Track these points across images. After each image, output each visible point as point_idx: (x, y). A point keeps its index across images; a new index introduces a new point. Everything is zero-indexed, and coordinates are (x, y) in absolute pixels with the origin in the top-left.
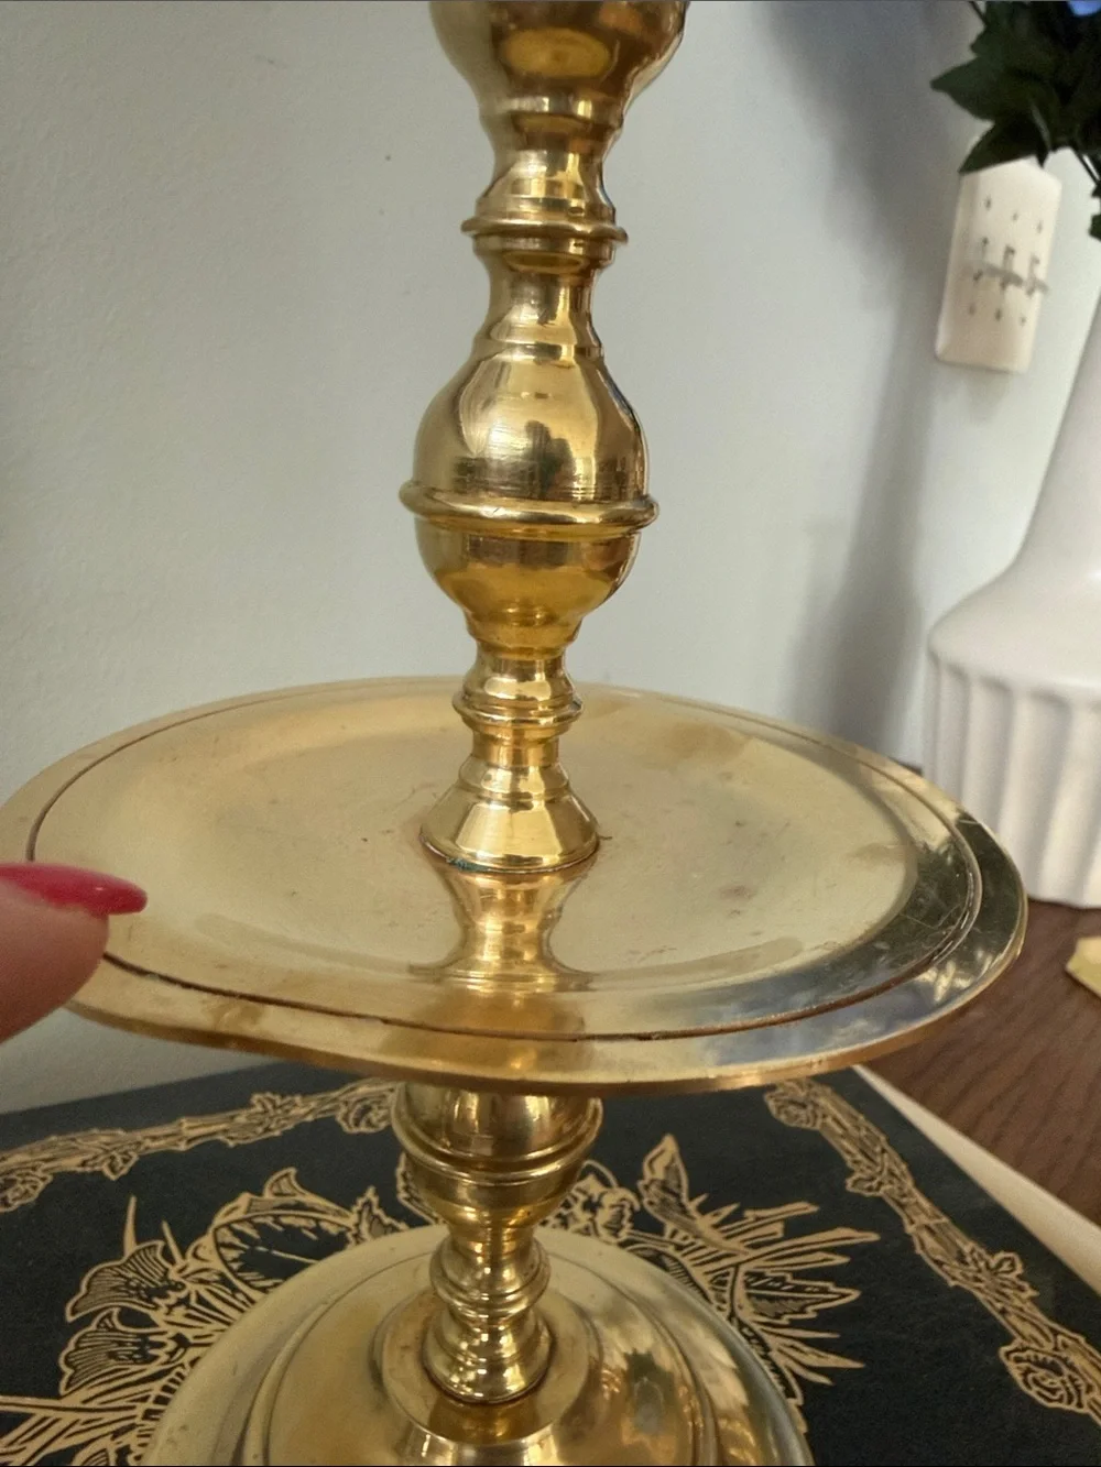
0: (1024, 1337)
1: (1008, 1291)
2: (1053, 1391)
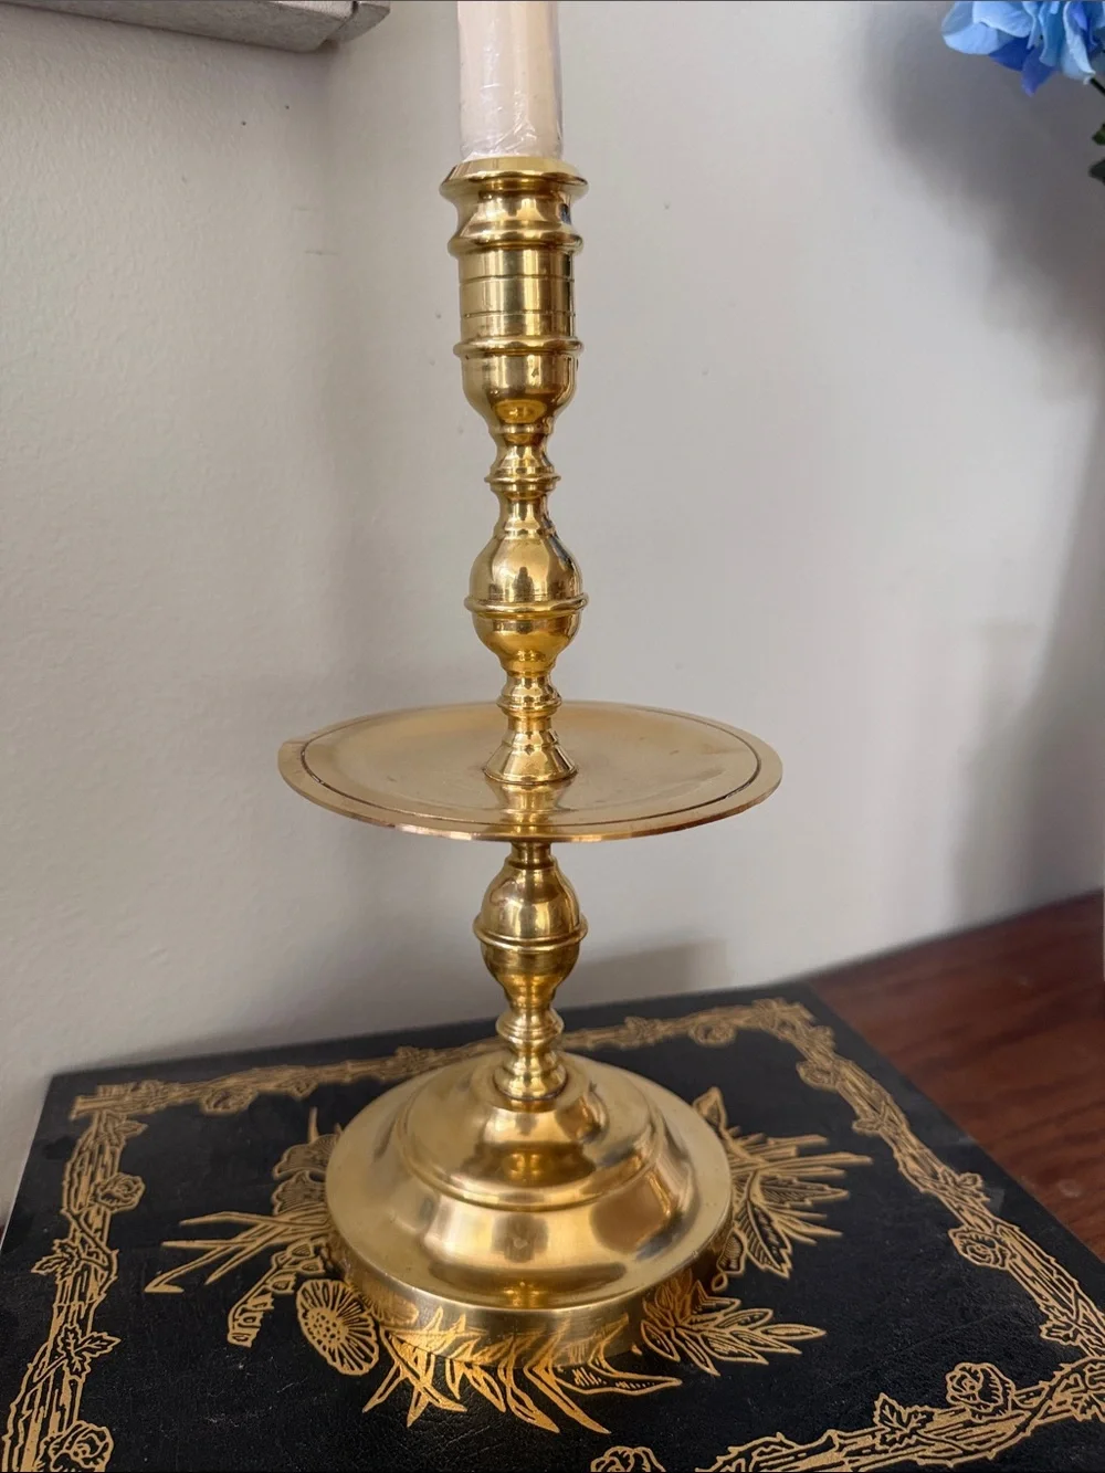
0: (970, 1224)
1: (967, 1198)
2: (984, 1257)
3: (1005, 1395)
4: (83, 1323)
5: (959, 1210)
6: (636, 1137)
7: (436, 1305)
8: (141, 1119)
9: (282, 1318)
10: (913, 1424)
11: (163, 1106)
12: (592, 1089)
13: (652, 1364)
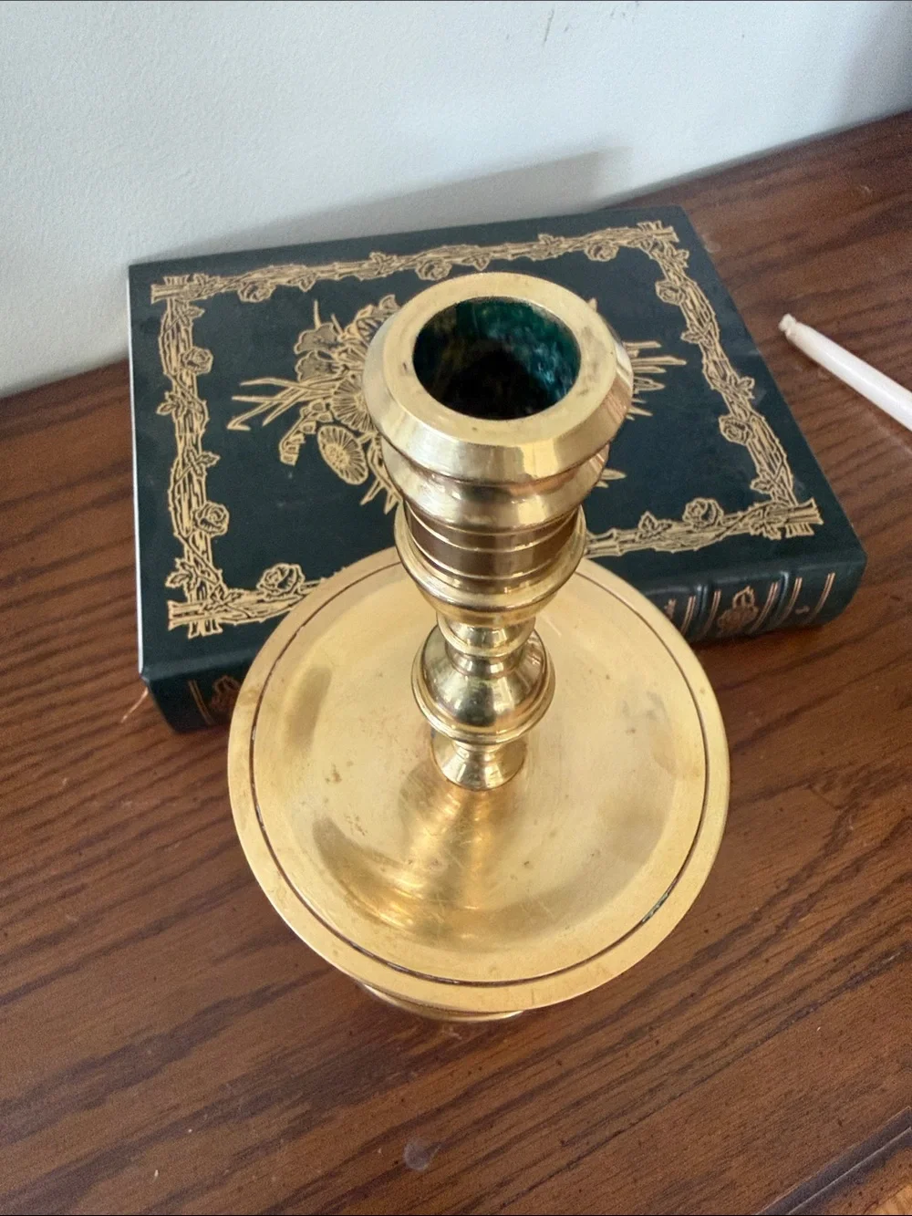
0: (735, 414)
1: (740, 395)
2: (736, 436)
3: (716, 517)
4: (196, 446)
5: (731, 403)
8: (200, 304)
9: (310, 448)
10: (660, 529)
11: (212, 295)
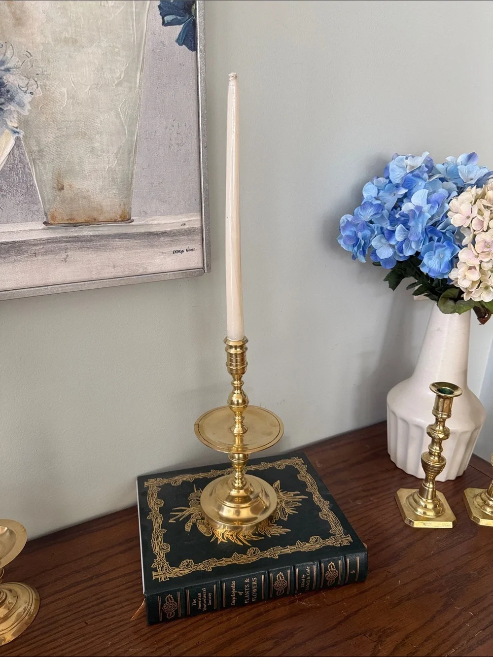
3: (320, 541)
4: (159, 527)
5: (323, 508)
6: (260, 492)
7: (222, 525)
8: (159, 487)
9: (194, 526)
10: (302, 545)
11: (163, 484)
12: (251, 485)
13: (260, 535)
